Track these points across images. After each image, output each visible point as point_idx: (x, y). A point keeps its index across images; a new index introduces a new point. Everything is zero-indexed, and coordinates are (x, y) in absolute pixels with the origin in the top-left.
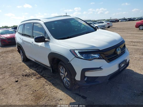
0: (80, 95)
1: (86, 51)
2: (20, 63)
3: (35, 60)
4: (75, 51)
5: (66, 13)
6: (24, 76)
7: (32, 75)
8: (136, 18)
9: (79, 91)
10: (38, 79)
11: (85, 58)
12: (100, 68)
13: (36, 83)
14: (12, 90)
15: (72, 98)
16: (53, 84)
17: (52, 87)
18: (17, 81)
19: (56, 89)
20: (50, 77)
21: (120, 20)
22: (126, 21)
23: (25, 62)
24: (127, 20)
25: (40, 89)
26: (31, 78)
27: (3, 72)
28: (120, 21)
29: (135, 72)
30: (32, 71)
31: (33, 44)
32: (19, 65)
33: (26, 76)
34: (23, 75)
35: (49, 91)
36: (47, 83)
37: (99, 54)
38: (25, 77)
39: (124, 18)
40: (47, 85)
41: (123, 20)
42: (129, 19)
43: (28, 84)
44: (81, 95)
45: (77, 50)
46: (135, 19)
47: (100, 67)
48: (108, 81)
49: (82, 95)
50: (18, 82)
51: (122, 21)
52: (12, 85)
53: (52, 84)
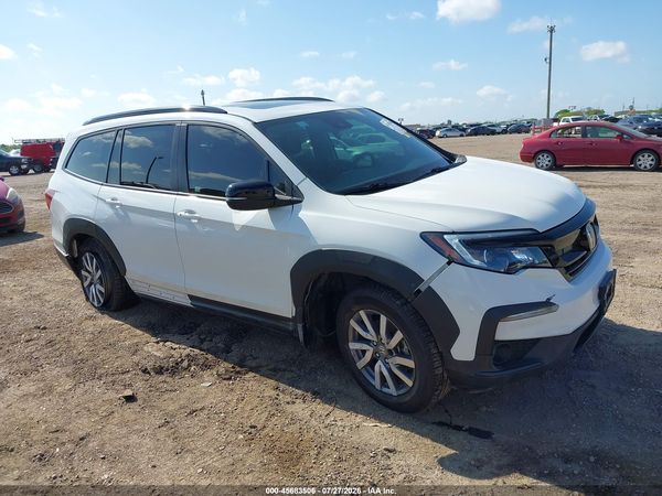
0: (459, 428)
1: (490, 235)
2: (90, 318)
3: (191, 297)
4: (445, 236)
5: (203, 93)
6: (149, 373)
7: (189, 365)
8: (499, 125)
9: (446, 411)
10: (230, 379)
11: (488, 263)
12: (547, 305)
13: (233, 398)
14: (134, 439)
15: (433, 440)
16: (316, 394)
17: (321, 408)
18: (131, 399)
19: (339, 413)
20: (283, 367)
21: (438, 128)
22: (462, 136)
23: (115, 311)
24: (464, 130)
25: (267, 420)
26: (194, 381)
27: (24, 365)
28: (438, 133)
29: (618, 323)
30: (180, 351)
31: (195, 218)
32: (89, 326)
33: (160, 371)
34: (145, 371)
35: (314, 422)
36: (283, 391)
37: (540, 246)
38: (161, 378)
39: (450, 122)
40: (294, 403)
41: (450, 130)
42: (472, 126)
43: (199, 406)
44: (460, 424)
45: (453, 233)
46: (498, 130)
47: (549, 299)
48: (573, 354)
49: (467, 427)
50: (140, 402)
51: (449, 134)
52: (116, 415)
53: (309, 394)
